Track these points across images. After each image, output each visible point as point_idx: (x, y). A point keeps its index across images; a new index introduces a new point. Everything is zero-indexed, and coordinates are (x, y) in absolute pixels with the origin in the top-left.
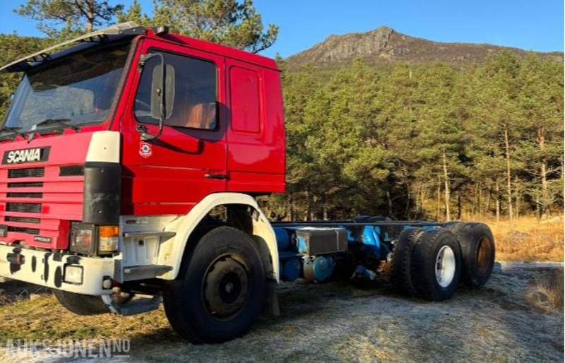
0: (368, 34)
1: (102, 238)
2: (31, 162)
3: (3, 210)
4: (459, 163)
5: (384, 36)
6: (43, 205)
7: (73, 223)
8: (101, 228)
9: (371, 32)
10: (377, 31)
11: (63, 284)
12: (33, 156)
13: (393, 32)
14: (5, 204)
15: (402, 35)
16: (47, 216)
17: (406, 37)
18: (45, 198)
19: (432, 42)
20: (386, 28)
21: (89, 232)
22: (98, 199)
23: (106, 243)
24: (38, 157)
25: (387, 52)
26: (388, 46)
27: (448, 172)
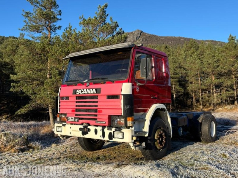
0: (132, 33)
1: (128, 122)
2: (92, 94)
3: (74, 112)
4: (179, 87)
5: (138, 34)
6: (98, 110)
7: (112, 116)
8: (128, 118)
9: (133, 32)
10: (135, 32)
11: (113, 139)
12: (92, 91)
13: (142, 32)
14: (75, 109)
15: (145, 33)
16: (101, 114)
17: (147, 34)
18: (99, 107)
19: (158, 36)
20: (139, 30)
21: (123, 120)
22: (128, 107)
23: (129, 123)
24: (95, 92)
25: (140, 40)
26: (140, 38)
27: (175, 90)
